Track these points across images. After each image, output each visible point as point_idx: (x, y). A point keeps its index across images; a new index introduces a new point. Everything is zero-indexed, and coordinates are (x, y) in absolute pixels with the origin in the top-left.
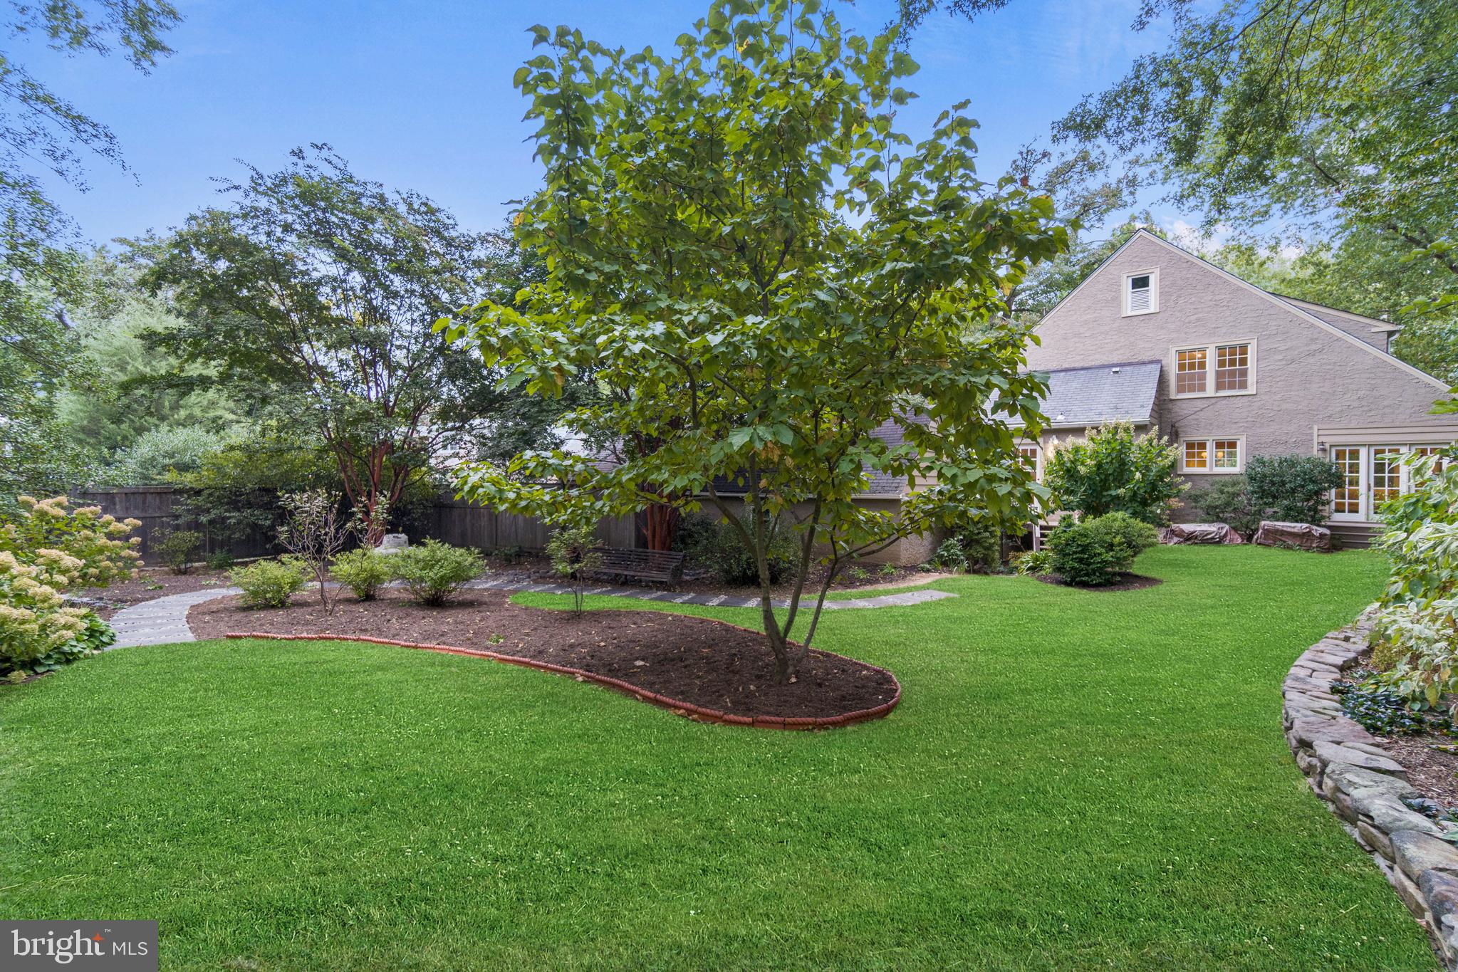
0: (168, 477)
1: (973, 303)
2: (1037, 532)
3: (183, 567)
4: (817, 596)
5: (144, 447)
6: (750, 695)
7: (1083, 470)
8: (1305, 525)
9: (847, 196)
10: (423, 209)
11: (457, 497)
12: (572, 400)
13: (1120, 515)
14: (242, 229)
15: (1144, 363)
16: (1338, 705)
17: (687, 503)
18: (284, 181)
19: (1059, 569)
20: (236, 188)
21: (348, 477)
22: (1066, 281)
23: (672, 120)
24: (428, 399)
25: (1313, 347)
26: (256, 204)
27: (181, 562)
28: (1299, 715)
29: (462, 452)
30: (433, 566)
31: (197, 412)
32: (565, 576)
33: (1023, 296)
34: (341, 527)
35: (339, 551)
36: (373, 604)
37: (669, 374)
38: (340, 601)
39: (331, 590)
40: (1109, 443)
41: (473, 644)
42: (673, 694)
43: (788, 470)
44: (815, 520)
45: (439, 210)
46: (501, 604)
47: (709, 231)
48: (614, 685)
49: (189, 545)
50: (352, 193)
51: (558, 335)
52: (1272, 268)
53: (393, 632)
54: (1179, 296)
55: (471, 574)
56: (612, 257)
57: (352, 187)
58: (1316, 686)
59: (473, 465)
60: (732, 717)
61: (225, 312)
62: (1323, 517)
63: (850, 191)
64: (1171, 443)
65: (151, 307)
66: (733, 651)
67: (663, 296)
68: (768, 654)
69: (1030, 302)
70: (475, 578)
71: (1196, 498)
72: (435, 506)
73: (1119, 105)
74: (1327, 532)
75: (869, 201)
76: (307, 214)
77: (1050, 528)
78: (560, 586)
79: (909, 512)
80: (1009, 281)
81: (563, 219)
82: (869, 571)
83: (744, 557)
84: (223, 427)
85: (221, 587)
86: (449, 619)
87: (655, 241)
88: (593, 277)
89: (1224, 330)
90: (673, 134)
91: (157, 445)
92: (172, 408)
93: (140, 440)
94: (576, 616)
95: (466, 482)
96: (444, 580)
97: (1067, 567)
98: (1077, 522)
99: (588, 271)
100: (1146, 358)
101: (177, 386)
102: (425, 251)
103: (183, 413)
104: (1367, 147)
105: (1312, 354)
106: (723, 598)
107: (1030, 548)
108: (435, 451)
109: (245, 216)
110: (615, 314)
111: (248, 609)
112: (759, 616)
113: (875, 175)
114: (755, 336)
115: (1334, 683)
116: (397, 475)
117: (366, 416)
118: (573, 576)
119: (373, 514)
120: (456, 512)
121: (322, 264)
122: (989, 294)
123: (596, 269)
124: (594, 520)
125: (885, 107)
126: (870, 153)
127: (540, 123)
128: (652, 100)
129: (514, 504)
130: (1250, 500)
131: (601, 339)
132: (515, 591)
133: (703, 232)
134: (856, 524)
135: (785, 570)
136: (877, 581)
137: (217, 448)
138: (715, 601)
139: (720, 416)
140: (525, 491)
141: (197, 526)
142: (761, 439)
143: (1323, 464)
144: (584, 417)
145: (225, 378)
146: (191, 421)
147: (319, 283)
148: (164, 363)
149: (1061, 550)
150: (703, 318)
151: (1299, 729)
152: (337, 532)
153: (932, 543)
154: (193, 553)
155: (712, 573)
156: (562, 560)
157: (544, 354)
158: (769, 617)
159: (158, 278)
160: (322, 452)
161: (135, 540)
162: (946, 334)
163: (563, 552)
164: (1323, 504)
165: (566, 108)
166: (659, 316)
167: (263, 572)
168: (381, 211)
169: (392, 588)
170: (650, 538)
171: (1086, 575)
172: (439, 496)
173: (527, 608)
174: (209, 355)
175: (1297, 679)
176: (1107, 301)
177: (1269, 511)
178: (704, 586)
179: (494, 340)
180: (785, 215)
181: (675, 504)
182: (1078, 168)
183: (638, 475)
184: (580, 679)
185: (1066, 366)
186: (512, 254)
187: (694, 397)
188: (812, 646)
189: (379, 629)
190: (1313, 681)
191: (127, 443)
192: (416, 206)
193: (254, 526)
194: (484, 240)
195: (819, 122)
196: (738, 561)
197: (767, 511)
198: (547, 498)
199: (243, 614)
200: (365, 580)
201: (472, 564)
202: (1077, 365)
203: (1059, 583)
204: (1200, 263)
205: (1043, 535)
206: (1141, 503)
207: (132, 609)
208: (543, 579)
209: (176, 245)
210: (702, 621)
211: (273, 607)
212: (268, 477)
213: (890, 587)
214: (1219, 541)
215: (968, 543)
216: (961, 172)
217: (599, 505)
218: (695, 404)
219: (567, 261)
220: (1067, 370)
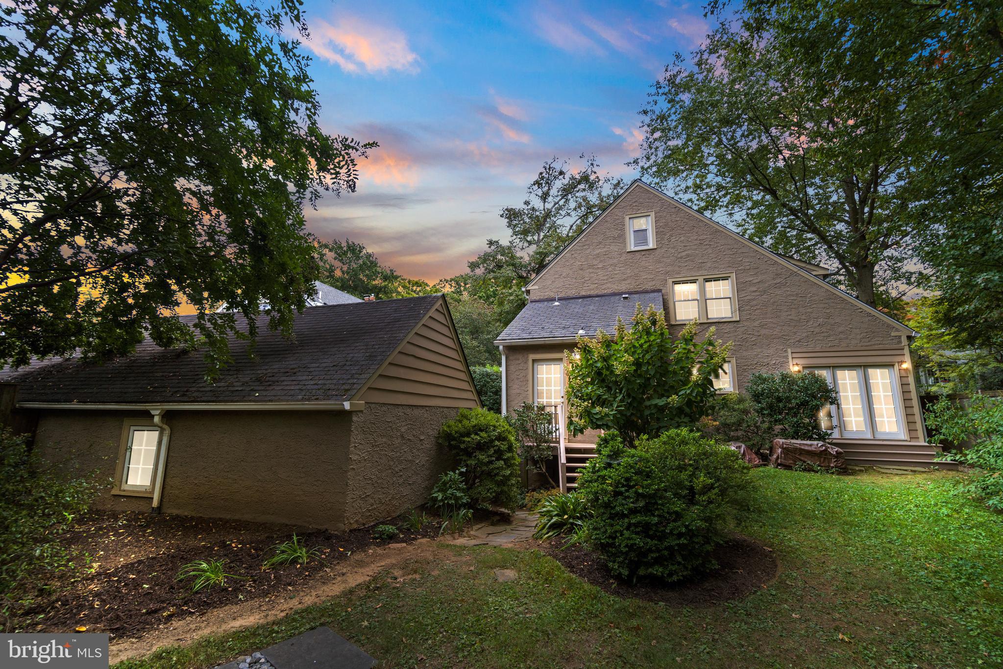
2: (563, 458)
8: (819, 443)
15: (649, 292)
25: (779, 281)
54: (671, 236)
74: (841, 450)
89: (709, 265)
100: (649, 286)
105: (778, 287)
176: (614, 238)
177: (778, 428)
185: (583, 293)
202: (592, 293)
220: (584, 297)
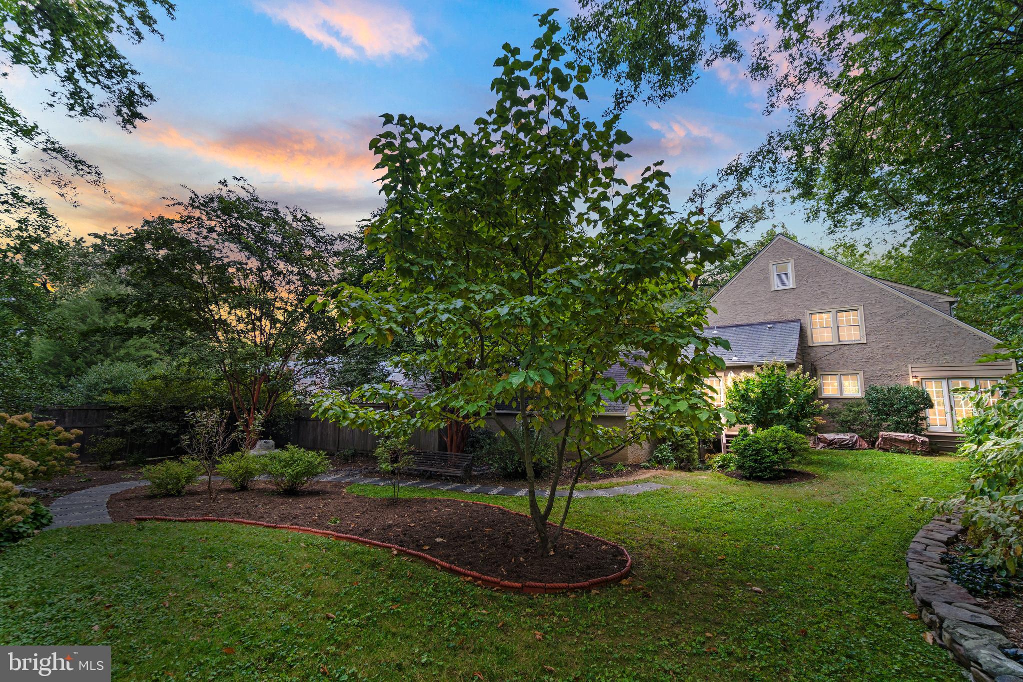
0: (107, 397)
1: (670, 286)
2: (724, 440)
3: (108, 464)
4: (568, 487)
5: (91, 377)
6: (519, 565)
7: (752, 395)
8: (911, 435)
9: (585, 217)
10: (304, 218)
11: (313, 416)
12: (397, 348)
13: (781, 427)
14: (180, 230)
15: (789, 322)
16: (946, 573)
17: (475, 421)
18: (212, 200)
19: (740, 467)
20: (179, 204)
21: (235, 398)
22: (732, 266)
23: (471, 169)
24: (297, 344)
25: (902, 312)
26: (192, 214)
27: (107, 461)
28: (919, 581)
29: (318, 381)
30: (291, 465)
31: (132, 351)
32: (387, 472)
33: (705, 276)
34: (228, 436)
35: (224, 454)
36: (246, 493)
37: (465, 333)
38: (221, 491)
39: (216, 482)
40: (769, 377)
41: (318, 525)
42: (464, 564)
43: (547, 398)
44: (566, 434)
45: (314, 219)
46: (339, 493)
47: (494, 238)
48: (420, 557)
49: (115, 448)
50: (257, 208)
51: (390, 307)
52: (869, 258)
53: (259, 515)
54: (808, 278)
55: (319, 470)
56: (430, 256)
57: (256, 204)
58: (930, 558)
59: (326, 391)
60: (506, 582)
61: (162, 284)
62: (923, 429)
63: (587, 213)
64: (811, 377)
65: (109, 279)
66: (508, 530)
67: (462, 280)
68: (533, 533)
69: (710, 280)
70: (322, 473)
71: (833, 415)
72: (296, 419)
73: (759, 161)
74: (927, 440)
75: (601, 220)
76: (225, 221)
77: (732, 436)
78: (383, 479)
79: (631, 427)
80: (694, 272)
81: (397, 231)
82: (605, 468)
83: (516, 458)
84: (150, 363)
85: (134, 479)
86: (301, 504)
87: (458, 244)
88: (415, 269)
89: (840, 300)
90: (471, 178)
91: (100, 375)
92: (115, 348)
93: (89, 370)
94: (393, 502)
95: (320, 406)
96: (298, 475)
97: (746, 465)
98: (752, 433)
99: (412, 264)
100: (790, 317)
101: (121, 334)
102: (302, 244)
103: (123, 352)
104: (920, 185)
105: (901, 316)
106: (501, 488)
107: (719, 451)
108: (299, 380)
109: (183, 222)
110: (430, 293)
111: (153, 497)
112: (527, 502)
113: (604, 204)
114: (529, 309)
115: (943, 555)
116: (270, 397)
117: (252, 356)
118: (393, 472)
119: (252, 427)
120: (311, 424)
121: (232, 253)
122: (681, 280)
123: (418, 263)
124: (409, 431)
125: (611, 163)
126: (600, 190)
127: (385, 171)
128: (458, 156)
129: (353, 422)
130: (870, 416)
131: (420, 311)
132: (350, 483)
133: (490, 239)
134: (595, 437)
135: (546, 467)
136: (611, 476)
137: (144, 377)
138: (495, 492)
139: (500, 359)
140: (361, 412)
141: (121, 434)
142: (532, 380)
143: (918, 392)
144: (406, 360)
145: (155, 329)
146: (128, 357)
147: (229, 265)
148: (113, 317)
149: (741, 453)
150: (489, 296)
151: (920, 592)
152: (224, 440)
153: (650, 447)
154: (117, 454)
155: (493, 469)
156: (386, 460)
157: (380, 320)
158: (533, 505)
159: (118, 261)
160: (218, 380)
161: (76, 445)
162: (653, 306)
163: (386, 455)
164: (922, 420)
165: (403, 162)
166: (460, 295)
167: (168, 469)
168: (275, 220)
169: (260, 480)
170: (448, 444)
171: (760, 471)
172: (299, 412)
173: (358, 497)
174: (146, 312)
175: (916, 552)
176: (761, 280)
177: (885, 424)
178: (488, 479)
179: (346, 310)
180: (544, 231)
181: (467, 422)
182: (735, 195)
183: (442, 402)
184: (395, 552)
185: (736, 323)
186: (360, 248)
187: (482, 345)
188: (565, 526)
189: (248, 513)
190: (927, 553)
191: (79, 373)
192: (298, 217)
193: (164, 434)
194: (342, 238)
195: (566, 173)
196: (512, 461)
197: (533, 427)
198: (377, 417)
199: (148, 501)
200: (241, 475)
201: (319, 463)
202: (743, 322)
203: (741, 477)
204: (820, 256)
205: (728, 442)
206: (795, 419)
207: (67, 497)
208: (371, 474)
209: (134, 239)
210: (486, 507)
211: (172, 496)
212: (178, 399)
213: (621, 480)
214: (852, 447)
215: (676, 447)
216: (660, 203)
217: (413, 421)
218: (483, 350)
219: (399, 258)
220: (737, 326)
